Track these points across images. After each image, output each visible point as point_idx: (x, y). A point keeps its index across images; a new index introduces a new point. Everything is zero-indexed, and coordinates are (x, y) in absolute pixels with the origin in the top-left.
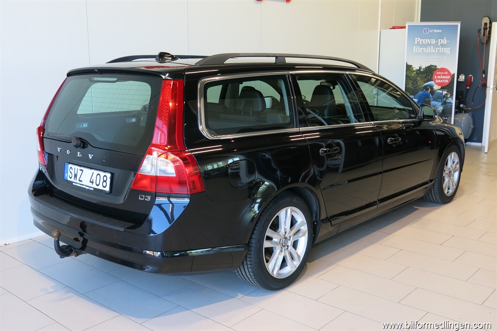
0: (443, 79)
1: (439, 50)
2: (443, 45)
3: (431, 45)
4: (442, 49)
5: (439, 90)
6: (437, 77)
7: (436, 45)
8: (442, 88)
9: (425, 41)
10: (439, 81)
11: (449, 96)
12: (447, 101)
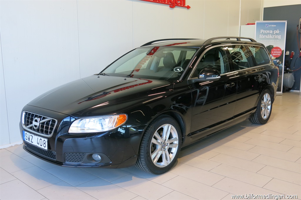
0: (277, 53)
1: (274, 37)
2: (277, 34)
3: (270, 34)
4: (277, 36)
5: (274, 59)
6: (273, 52)
7: (273, 34)
8: (277, 59)
9: (267, 31)
10: (275, 54)
11: (280, 63)
12: (279, 66)
